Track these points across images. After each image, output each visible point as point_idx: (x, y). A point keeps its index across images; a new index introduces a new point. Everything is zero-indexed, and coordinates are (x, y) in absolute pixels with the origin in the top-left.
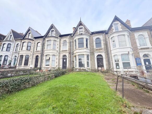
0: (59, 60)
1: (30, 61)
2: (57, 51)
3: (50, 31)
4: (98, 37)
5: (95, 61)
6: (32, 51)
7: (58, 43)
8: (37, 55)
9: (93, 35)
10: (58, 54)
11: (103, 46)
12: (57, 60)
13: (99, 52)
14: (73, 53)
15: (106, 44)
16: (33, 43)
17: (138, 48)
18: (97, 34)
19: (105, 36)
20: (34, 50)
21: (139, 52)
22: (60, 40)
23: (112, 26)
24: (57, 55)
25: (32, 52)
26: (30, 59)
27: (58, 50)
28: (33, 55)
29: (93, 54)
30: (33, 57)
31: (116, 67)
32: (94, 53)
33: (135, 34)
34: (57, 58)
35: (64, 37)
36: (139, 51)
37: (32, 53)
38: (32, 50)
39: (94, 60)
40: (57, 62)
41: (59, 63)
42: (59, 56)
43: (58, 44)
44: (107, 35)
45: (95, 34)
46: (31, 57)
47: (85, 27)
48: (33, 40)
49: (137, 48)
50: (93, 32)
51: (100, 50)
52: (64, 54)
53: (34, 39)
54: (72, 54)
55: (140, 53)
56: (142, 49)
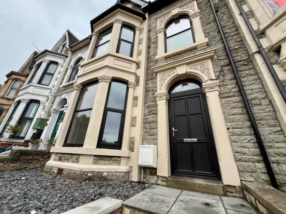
25: (142, 65)
46: (140, 91)
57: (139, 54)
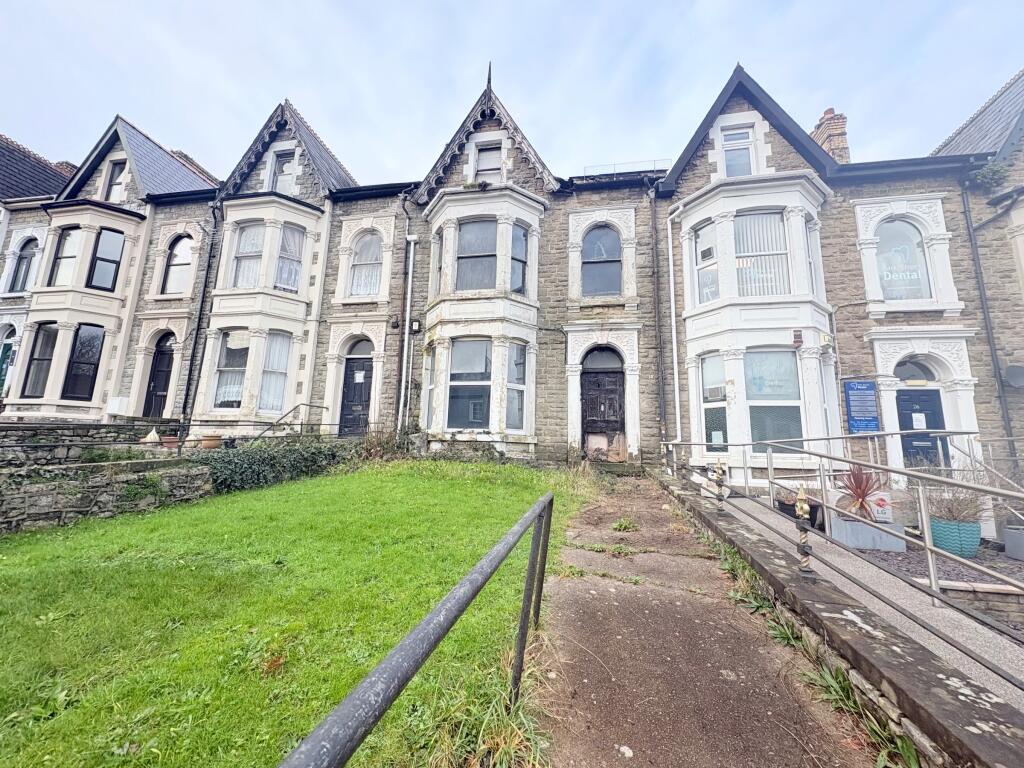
0: (319, 369)
1: (110, 372)
2: (309, 305)
3: (270, 157)
4: (601, 215)
5: (564, 390)
6: (130, 293)
7: (321, 248)
8: (163, 325)
9: (573, 202)
10: (312, 327)
11: (631, 288)
12: (302, 367)
13: (602, 327)
14: (416, 326)
15: (655, 275)
16: (136, 240)
17: (871, 308)
18: (595, 197)
19: (654, 216)
20: (141, 293)
21: (871, 342)
22: (336, 228)
23: (710, 144)
24: (306, 333)
25: (129, 303)
26: (112, 357)
27: (315, 295)
28: (136, 323)
29: (555, 342)
30: (132, 340)
31: (709, 438)
32: (565, 334)
33: (858, 208)
34: (303, 358)
35: (367, 204)
36: (874, 329)
37: (126, 314)
38: (127, 290)
39: (564, 382)
40: (300, 384)
41: (317, 392)
42: (321, 342)
43: (315, 257)
44: (665, 207)
45: (586, 196)
46: (121, 340)
47: (518, 139)
48: (143, 218)
49: (860, 311)
50: (571, 179)
51: (611, 311)
52: (357, 329)
53: (147, 210)
54: (413, 333)
55: (877, 345)
56: (893, 317)
57: (127, 283)
